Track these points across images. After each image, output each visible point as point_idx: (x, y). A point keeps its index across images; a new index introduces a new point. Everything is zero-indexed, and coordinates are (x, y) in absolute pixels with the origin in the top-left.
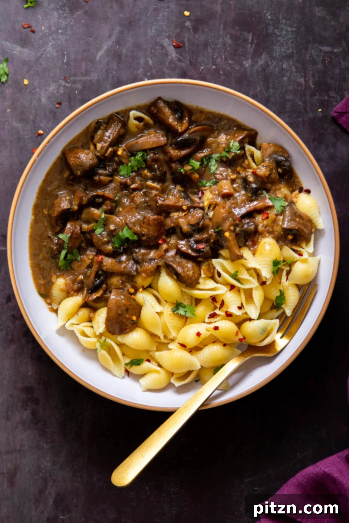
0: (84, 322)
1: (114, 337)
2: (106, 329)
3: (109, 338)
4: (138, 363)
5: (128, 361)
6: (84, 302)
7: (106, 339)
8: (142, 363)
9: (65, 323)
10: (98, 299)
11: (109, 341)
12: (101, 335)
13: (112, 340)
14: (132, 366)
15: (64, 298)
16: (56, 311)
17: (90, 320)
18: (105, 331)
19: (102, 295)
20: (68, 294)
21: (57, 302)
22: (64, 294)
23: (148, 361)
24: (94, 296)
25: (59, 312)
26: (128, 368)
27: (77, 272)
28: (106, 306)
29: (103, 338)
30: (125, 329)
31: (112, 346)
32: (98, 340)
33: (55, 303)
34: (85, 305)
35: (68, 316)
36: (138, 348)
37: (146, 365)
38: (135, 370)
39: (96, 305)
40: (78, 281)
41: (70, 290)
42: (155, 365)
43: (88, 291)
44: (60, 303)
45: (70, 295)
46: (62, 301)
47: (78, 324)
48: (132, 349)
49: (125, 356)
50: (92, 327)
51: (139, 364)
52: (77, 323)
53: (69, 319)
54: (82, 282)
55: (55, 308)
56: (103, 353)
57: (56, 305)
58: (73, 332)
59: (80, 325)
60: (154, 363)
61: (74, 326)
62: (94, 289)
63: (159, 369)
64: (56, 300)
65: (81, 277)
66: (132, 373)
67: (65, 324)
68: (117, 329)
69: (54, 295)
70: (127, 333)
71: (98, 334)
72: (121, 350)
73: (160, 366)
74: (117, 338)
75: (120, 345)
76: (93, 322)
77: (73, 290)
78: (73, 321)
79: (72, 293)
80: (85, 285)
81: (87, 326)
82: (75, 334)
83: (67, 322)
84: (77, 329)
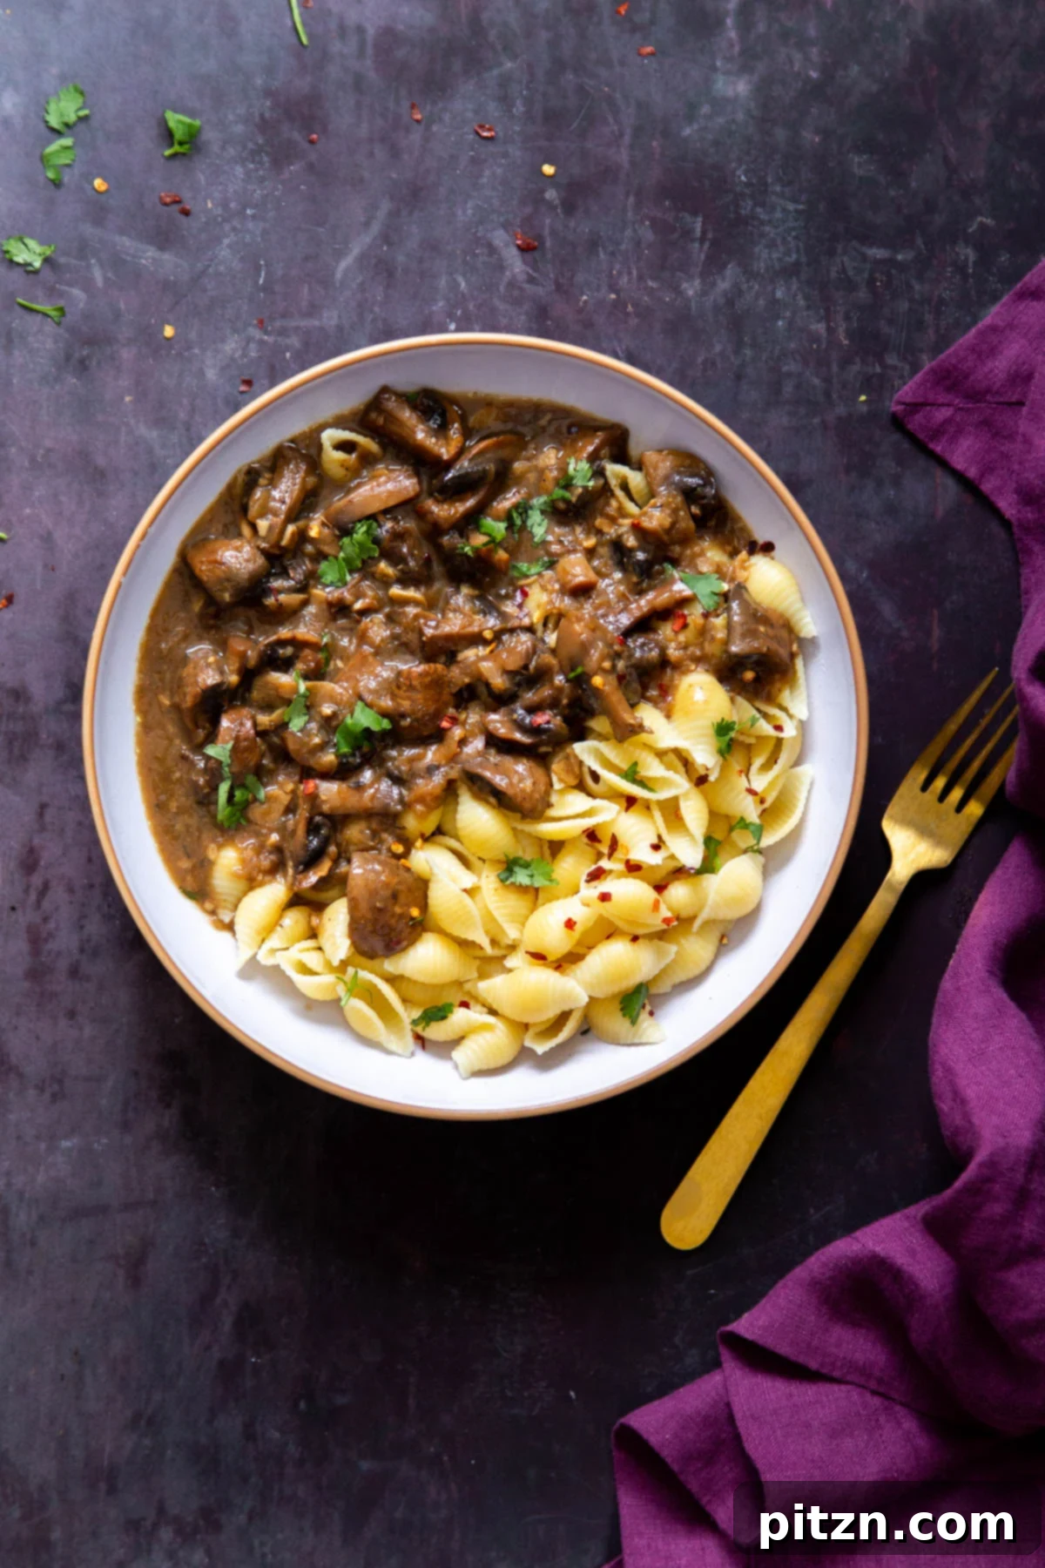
0: (299, 940)
1: (376, 963)
2: (353, 950)
3: (364, 969)
4: (441, 1014)
5: (416, 1014)
6: (291, 895)
7: (356, 973)
8: (451, 1012)
9: (255, 950)
10: (323, 883)
11: (365, 975)
12: (344, 964)
13: (372, 971)
14: (428, 1024)
15: (245, 893)
16: (230, 927)
17: (313, 934)
18: (353, 954)
19: (331, 870)
20: (251, 882)
21: (230, 906)
22: (242, 885)
23: (465, 1005)
24: (313, 878)
25: (237, 928)
26: (419, 1029)
27: (265, 827)
28: (344, 895)
29: (351, 970)
30: (399, 943)
31: (375, 986)
32: (338, 978)
33: (225, 908)
34: (296, 900)
35: (259, 933)
36: (435, 981)
37: (459, 1016)
38: (436, 1032)
39: (323, 896)
40: (269, 848)
41: (255, 873)
42: (481, 1013)
43: (296, 867)
44: (235, 907)
45: (254, 884)
46: (239, 900)
47: (287, 949)
48: (424, 985)
49: (408, 1004)
50: (320, 949)
51: (444, 1018)
52: (284, 946)
53: (263, 941)
54: (278, 849)
55: (227, 919)
56: (357, 1007)
57: (227, 912)
58: (277, 968)
59: (291, 950)
60: (479, 1008)
61: (278, 954)
62: (310, 861)
63: (491, 1019)
64: (225, 901)
65: (275, 837)
66: (430, 1041)
67: (256, 954)
68: (379, 944)
69: (219, 890)
70: (404, 949)
71: (336, 963)
72: (398, 991)
73: (493, 1012)
74: (383, 964)
75: (392, 980)
76: (320, 937)
77: (260, 871)
78: (275, 941)
79: (260, 877)
80: (288, 854)
81: (308, 950)
82: (282, 973)
83: (260, 947)
84: (286, 961)
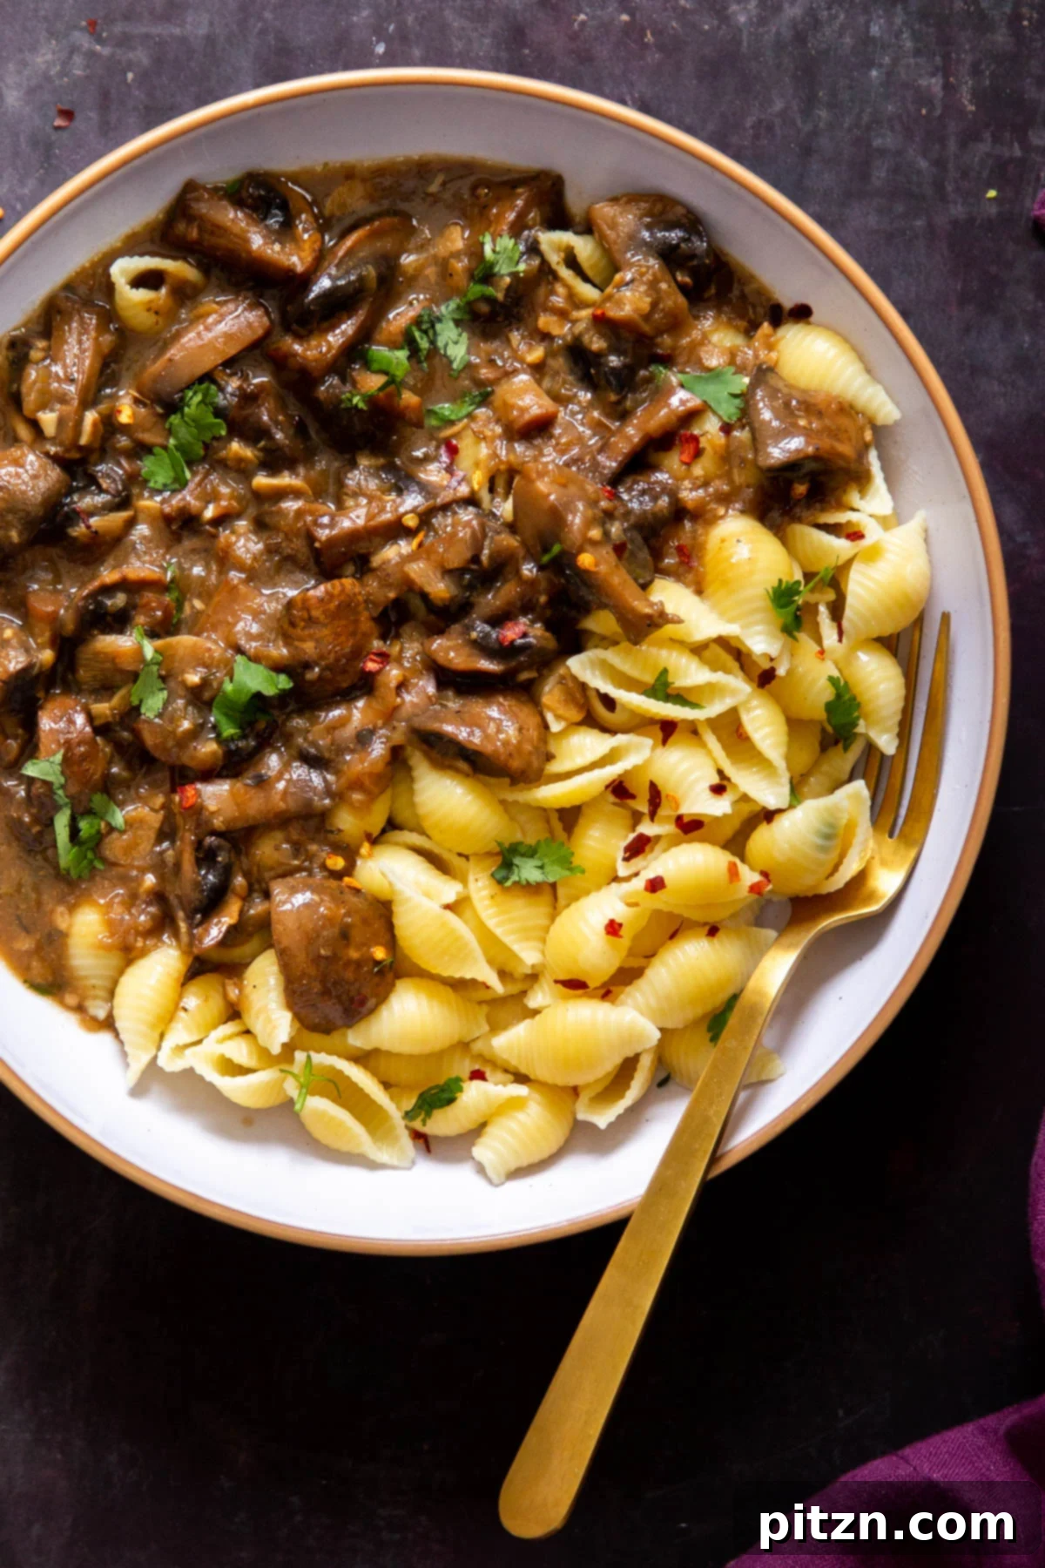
0: (215, 1027)
1: (335, 1038)
2: (297, 1025)
3: (318, 1051)
4: (445, 1096)
5: (410, 1102)
6: (190, 960)
7: (309, 1057)
8: (461, 1090)
9: (154, 1052)
10: (234, 935)
11: (321, 1058)
12: (289, 1049)
13: (330, 1053)
14: (428, 1114)
15: (121, 972)
16: (109, 1024)
17: (233, 1013)
18: (299, 1031)
19: (242, 913)
20: (128, 954)
21: (102, 993)
22: (115, 960)
23: (478, 1075)
24: (215, 932)
25: (119, 1025)
26: (417, 1124)
27: (133, 867)
28: (270, 946)
29: (300, 1056)
30: (363, 1002)
31: (340, 1072)
32: (282, 1071)
33: (95, 997)
34: (200, 968)
35: (153, 1026)
36: (427, 1049)
37: (474, 1095)
38: (442, 1123)
39: (237, 953)
40: (144, 897)
41: (131, 939)
42: (505, 1084)
43: (190, 918)
44: (111, 994)
45: (134, 954)
46: (115, 983)
47: (199, 1042)
48: (411, 1057)
49: (394, 1090)
50: (248, 1032)
51: (451, 1101)
52: (195, 1038)
53: (162, 1036)
54: (159, 897)
55: (101, 1014)
56: (318, 1106)
57: (99, 1003)
58: (190, 1072)
59: (205, 1042)
60: (500, 1076)
61: (189, 1052)
62: (210, 905)
63: (522, 1090)
64: (94, 987)
65: (150, 880)
66: (436, 1137)
67: (155, 1058)
68: (333, 1011)
69: (83, 973)
70: (372, 1011)
71: (276, 1049)
72: (375, 1073)
73: (521, 1078)
74: (345, 1036)
75: (362, 1058)
76: (245, 1016)
77: (138, 933)
78: (179, 1034)
79: (140, 944)
80: (174, 901)
81: (230, 1037)
82: (201, 1078)
83: (159, 1048)
84: (201, 1061)
